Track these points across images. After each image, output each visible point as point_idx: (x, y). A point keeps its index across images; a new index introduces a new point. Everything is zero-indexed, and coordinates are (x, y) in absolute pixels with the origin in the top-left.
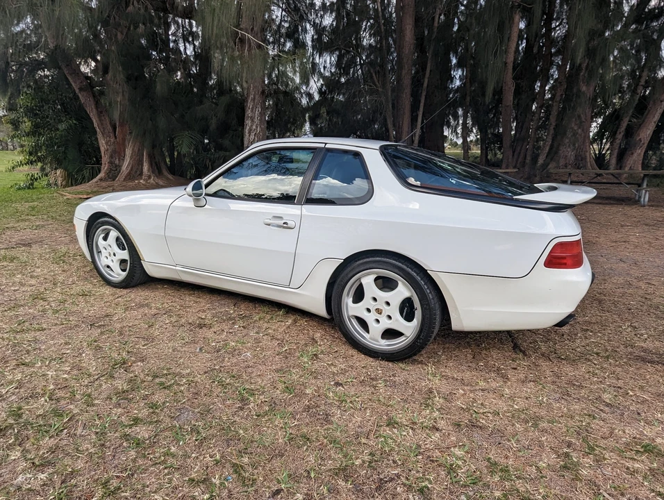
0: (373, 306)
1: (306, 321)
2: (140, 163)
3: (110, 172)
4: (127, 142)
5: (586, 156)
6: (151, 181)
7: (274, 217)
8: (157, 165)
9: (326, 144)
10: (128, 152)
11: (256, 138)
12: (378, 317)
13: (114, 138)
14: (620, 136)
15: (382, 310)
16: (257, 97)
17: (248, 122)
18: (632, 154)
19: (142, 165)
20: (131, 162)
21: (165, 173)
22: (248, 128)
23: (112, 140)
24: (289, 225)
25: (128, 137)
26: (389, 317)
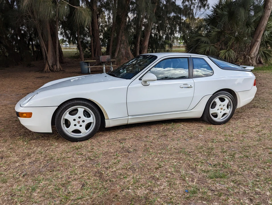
0: (220, 108)
5: (129, 53)
7: (184, 84)
9: (191, 56)
12: (221, 111)
18: (144, 51)
26: (224, 110)
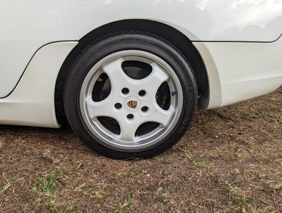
0: (123, 99)
1: (23, 139)
12: (131, 111)
15: (136, 102)
26: (145, 109)
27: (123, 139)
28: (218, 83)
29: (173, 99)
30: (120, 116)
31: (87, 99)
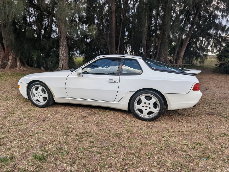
0: (144, 105)
2: (16, 62)
3: (2, 65)
4: (10, 54)
5: (167, 60)
6: (21, 69)
7: (110, 80)
8: (23, 63)
9: (124, 57)
10: (11, 58)
11: (64, 53)
12: (146, 108)
13: (4, 52)
14: (176, 54)
15: (148, 106)
16: (64, 39)
17: (61, 48)
19: (17, 62)
20: (12, 61)
21: (26, 65)
22: (61, 49)
23: (3, 53)
24: (116, 82)
25: (10, 52)
26: (150, 108)
27: (144, 115)
28: (170, 103)
29: (158, 106)
30: (143, 109)
31: (136, 104)
